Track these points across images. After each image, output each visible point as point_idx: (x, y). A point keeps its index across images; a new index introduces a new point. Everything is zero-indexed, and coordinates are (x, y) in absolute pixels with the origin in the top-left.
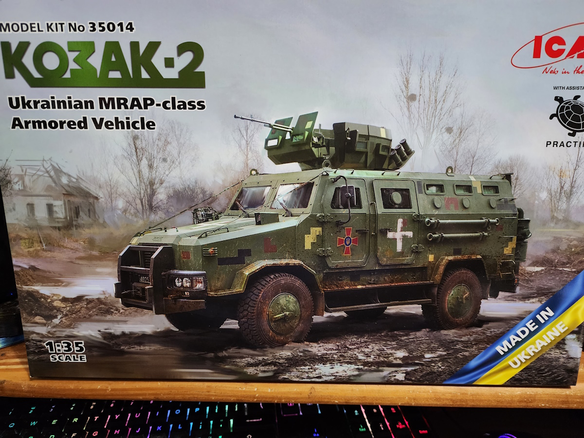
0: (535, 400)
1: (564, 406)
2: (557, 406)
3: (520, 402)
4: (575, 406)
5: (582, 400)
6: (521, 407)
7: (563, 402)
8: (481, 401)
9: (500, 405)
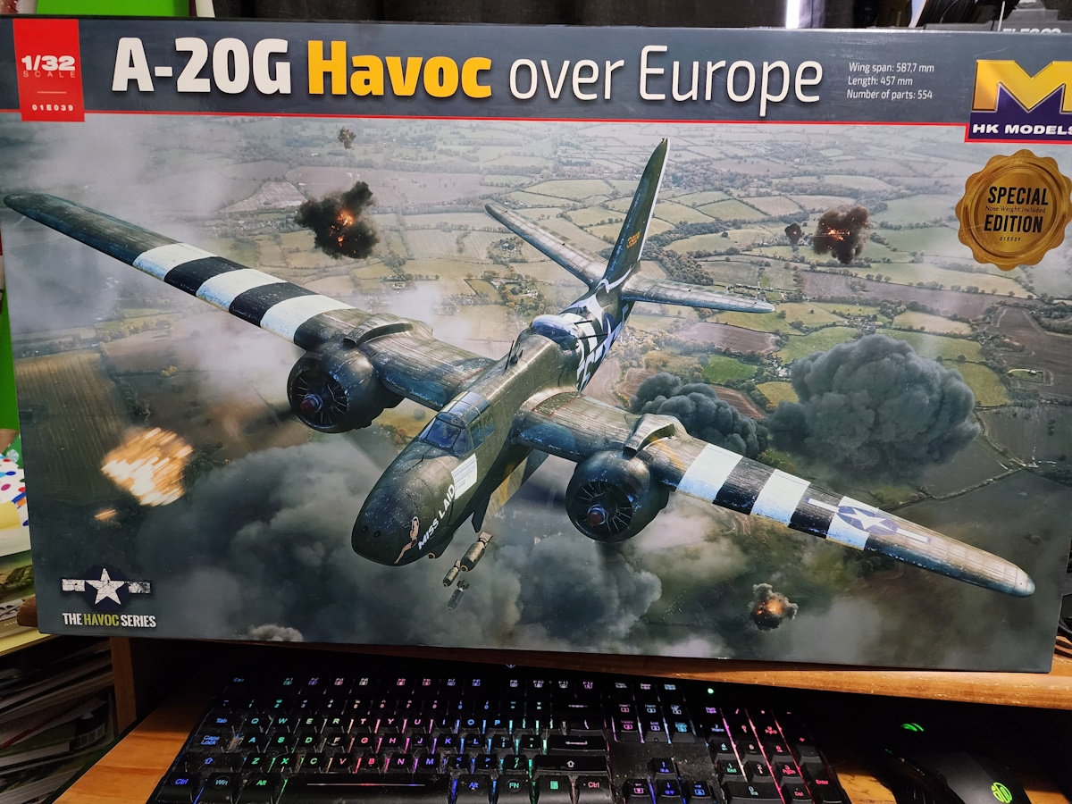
0: (929, 688)
1: (968, 699)
2: (959, 698)
3: (910, 689)
4: (981, 700)
5: (990, 692)
6: (912, 696)
7: (967, 693)
8: (859, 684)
9: (884, 692)
